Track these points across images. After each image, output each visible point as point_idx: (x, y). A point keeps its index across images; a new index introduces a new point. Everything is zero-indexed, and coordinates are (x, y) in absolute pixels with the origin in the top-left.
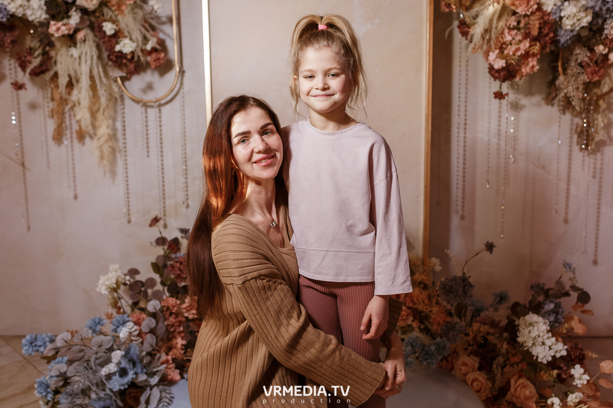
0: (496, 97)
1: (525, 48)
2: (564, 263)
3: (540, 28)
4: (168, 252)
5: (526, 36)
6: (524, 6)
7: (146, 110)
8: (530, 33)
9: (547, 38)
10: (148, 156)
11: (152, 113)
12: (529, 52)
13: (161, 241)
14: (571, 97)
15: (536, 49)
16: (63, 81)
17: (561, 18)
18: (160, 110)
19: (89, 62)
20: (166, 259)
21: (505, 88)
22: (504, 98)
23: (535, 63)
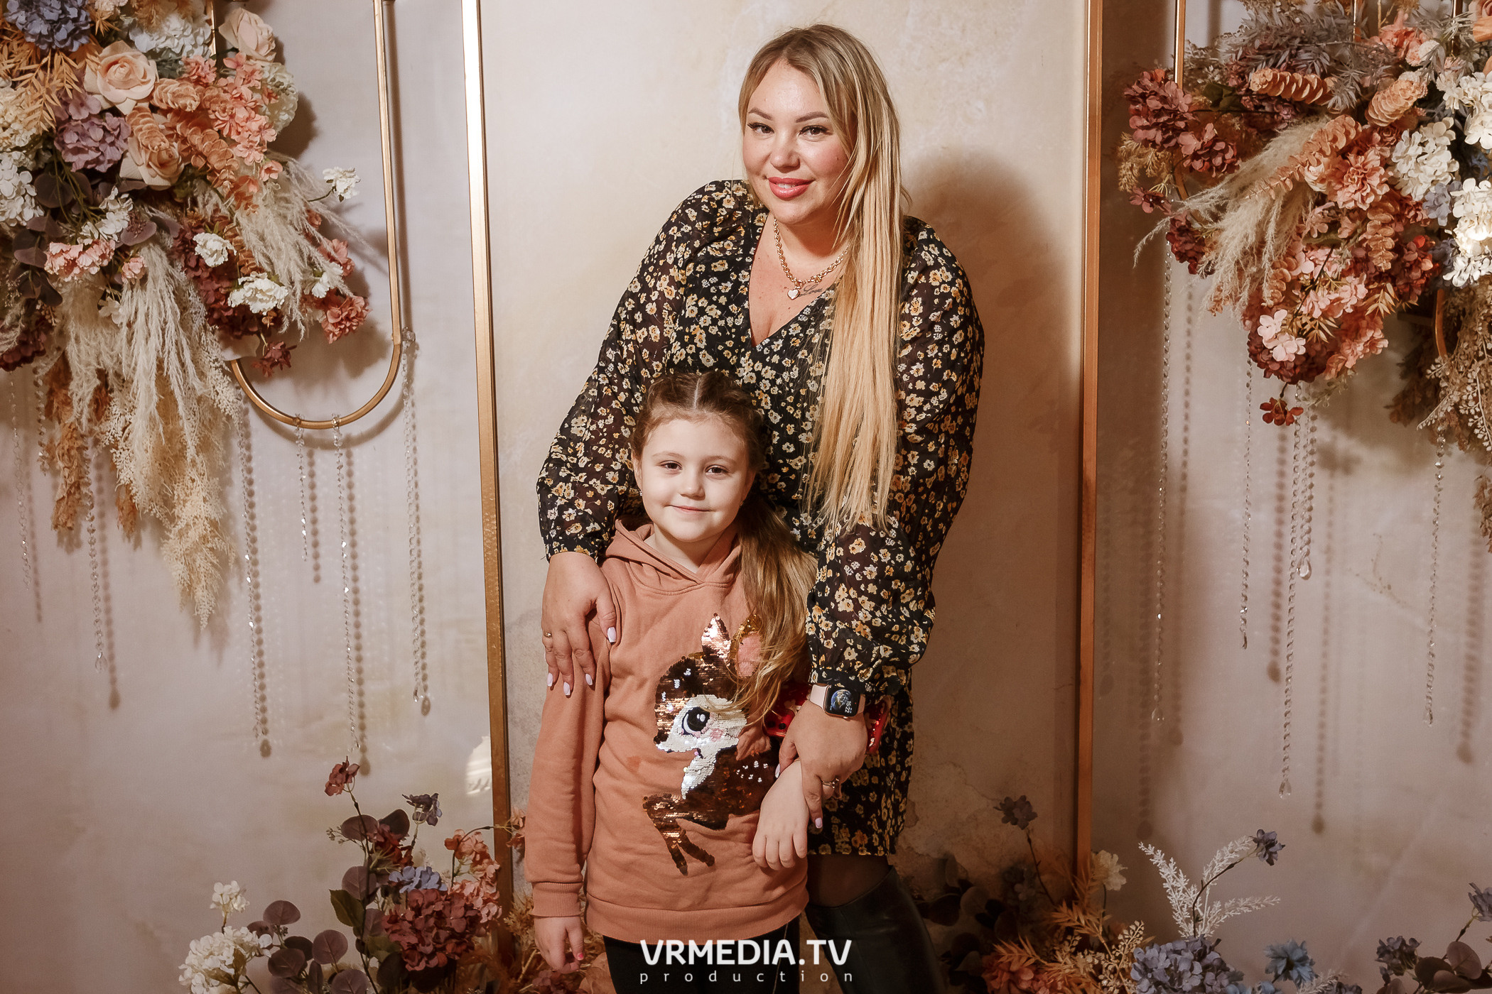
0: (1267, 419)
1: (1354, 302)
2: (1474, 894)
3: (1398, 249)
4: (377, 856)
5: (1359, 265)
6: (1352, 189)
7: (311, 455)
8: (1367, 259)
9: (1416, 274)
10: (317, 580)
11: (327, 462)
12: (1365, 309)
13: (357, 827)
14: (1470, 416)
15: (1386, 301)
16: (82, 388)
17: (1453, 222)
18: (349, 455)
19: (155, 342)
20: (373, 875)
21: (1296, 395)
22: (1292, 421)
23: (1378, 334)
